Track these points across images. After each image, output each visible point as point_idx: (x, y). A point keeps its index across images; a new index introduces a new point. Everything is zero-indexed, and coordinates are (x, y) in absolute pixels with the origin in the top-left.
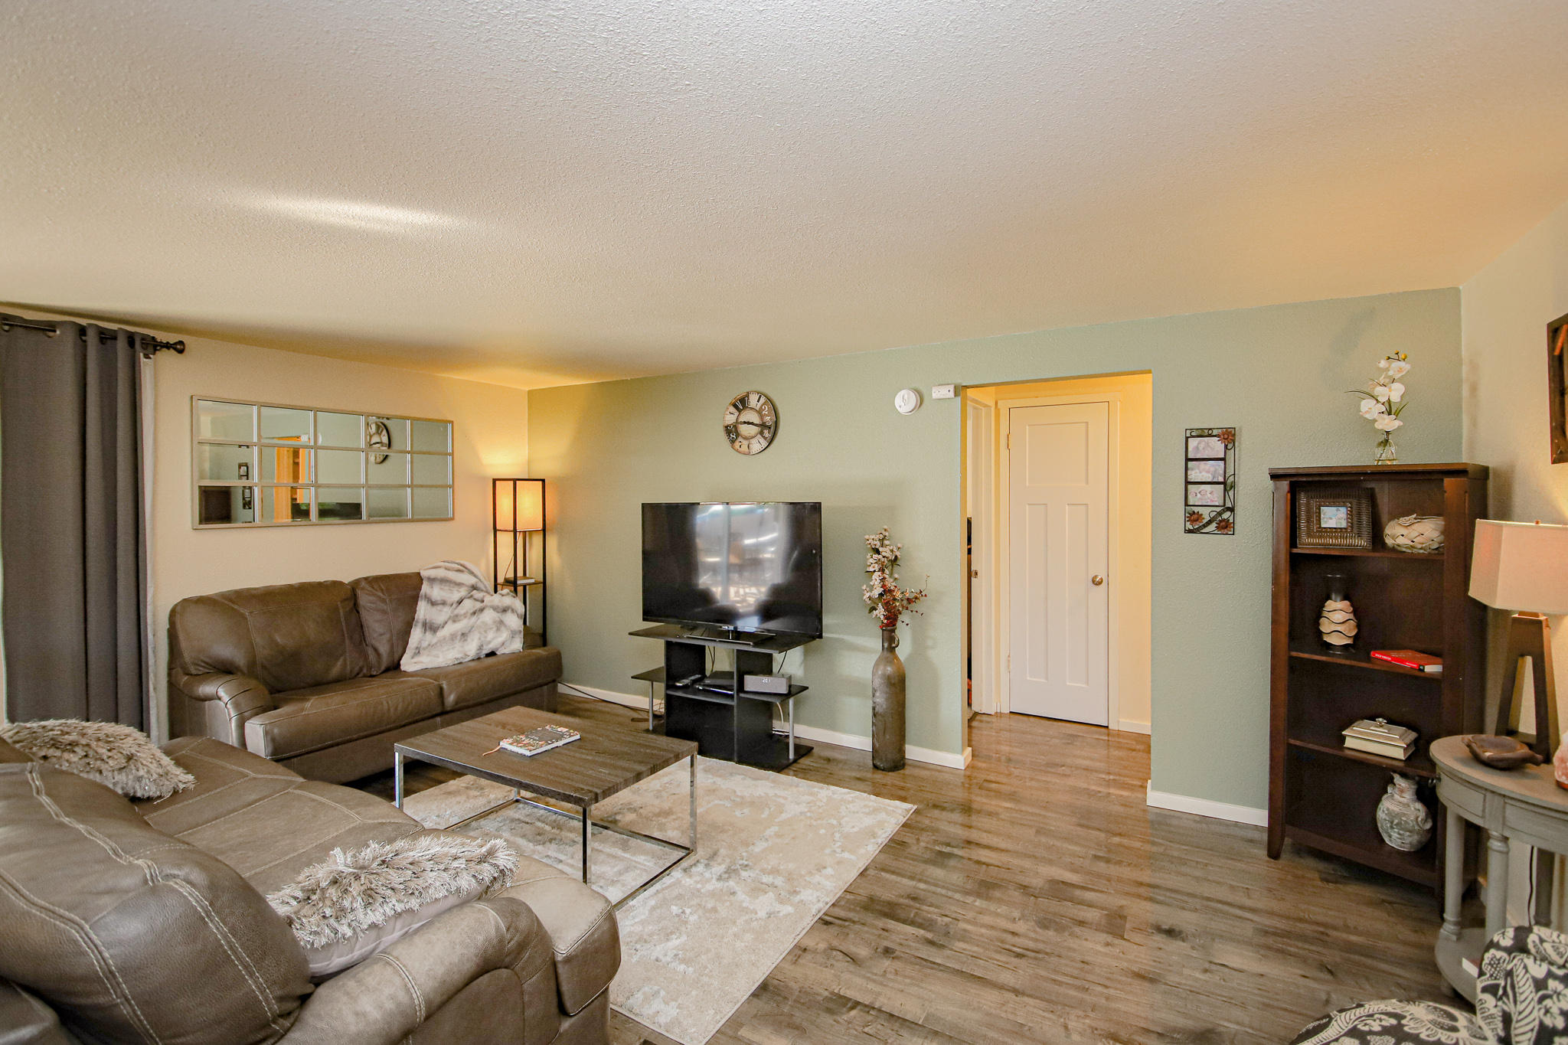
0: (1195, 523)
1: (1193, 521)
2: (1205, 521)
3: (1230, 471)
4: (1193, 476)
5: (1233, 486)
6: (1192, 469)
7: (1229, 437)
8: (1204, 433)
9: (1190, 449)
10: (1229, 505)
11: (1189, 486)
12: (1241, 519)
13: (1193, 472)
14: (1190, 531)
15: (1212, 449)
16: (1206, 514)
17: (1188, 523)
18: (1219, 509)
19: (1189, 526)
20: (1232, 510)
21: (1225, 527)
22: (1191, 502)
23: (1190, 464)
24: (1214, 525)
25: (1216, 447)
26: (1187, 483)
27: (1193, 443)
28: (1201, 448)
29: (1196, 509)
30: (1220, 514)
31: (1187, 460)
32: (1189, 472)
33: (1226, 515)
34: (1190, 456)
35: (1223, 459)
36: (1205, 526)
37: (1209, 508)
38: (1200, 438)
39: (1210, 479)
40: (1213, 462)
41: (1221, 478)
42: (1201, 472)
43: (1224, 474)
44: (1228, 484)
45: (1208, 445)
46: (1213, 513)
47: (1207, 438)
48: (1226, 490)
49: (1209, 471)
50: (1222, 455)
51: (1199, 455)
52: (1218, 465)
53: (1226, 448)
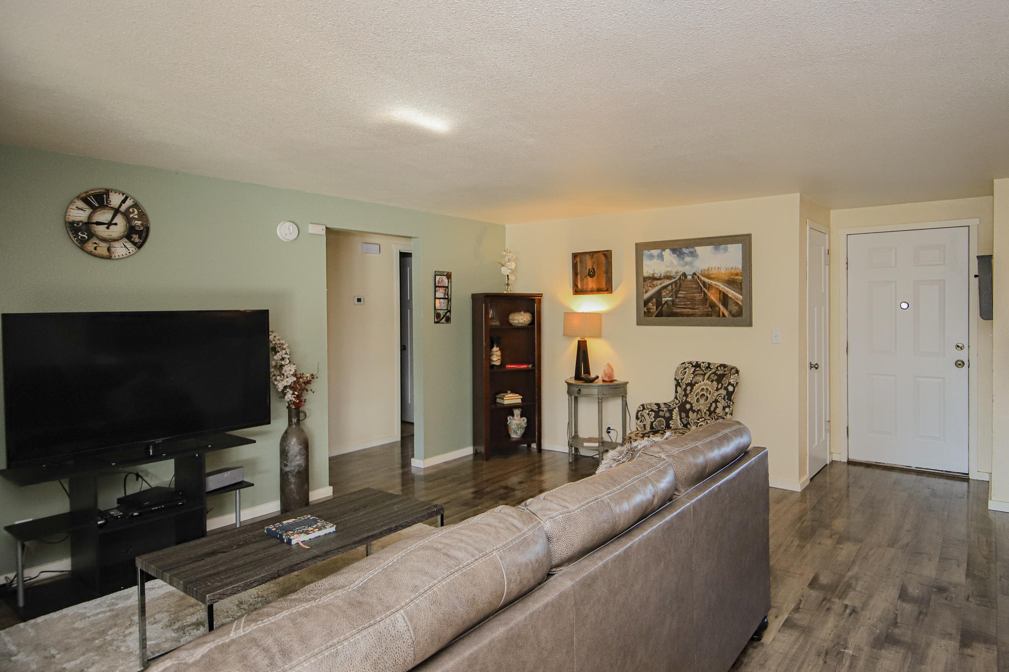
0: (438, 318)
2: (442, 317)
3: (449, 294)
4: (438, 295)
6: (438, 291)
7: (449, 276)
8: (441, 274)
9: (436, 281)
10: (449, 309)
11: (436, 300)
12: (453, 316)
14: (436, 322)
16: (442, 313)
18: (446, 311)
19: (436, 320)
20: (450, 311)
21: (448, 320)
22: (437, 308)
23: (437, 289)
24: (444, 319)
25: (445, 281)
26: (436, 298)
27: (436, 278)
28: (440, 281)
29: (439, 311)
30: (446, 313)
31: (436, 287)
32: (436, 293)
33: (448, 314)
34: (437, 285)
35: (447, 287)
36: (441, 320)
37: (443, 311)
38: (440, 276)
39: (443, 297)
40: (444, 288)
41: (447, 297)
42: (440, 294)
43: (448, 295)
44: (449, 300)
45: (442, 280)
46: (444, 314)
47: (442, 277)
48: (448, 302)
49: (443, 293)
50: (447, 285)
51: (439, 285)
52: (446, 290)
53: (448, 282)
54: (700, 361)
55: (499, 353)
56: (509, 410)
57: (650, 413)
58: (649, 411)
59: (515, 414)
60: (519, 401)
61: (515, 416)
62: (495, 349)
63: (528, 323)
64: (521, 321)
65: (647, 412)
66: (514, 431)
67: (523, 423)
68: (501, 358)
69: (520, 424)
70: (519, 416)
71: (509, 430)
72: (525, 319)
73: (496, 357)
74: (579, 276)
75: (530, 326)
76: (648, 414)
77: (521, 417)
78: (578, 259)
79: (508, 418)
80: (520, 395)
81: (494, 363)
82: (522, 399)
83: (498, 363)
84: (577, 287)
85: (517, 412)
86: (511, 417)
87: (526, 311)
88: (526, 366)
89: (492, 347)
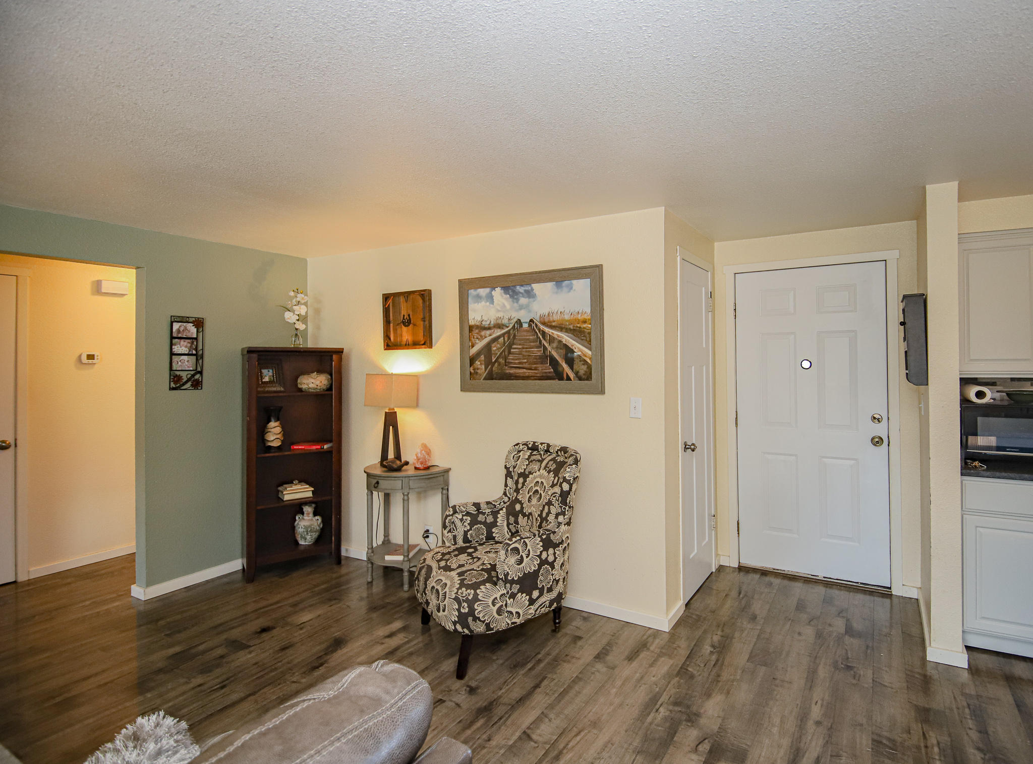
0: (176, 383)
1: (175, 383)
2: (184, 381)
3: (200, 347)
4: (176, 349)
5: (202, 357)
6: (175, 345)
7: (199, 324)
8: (183, 320)
9: (174, 330)
10: (199, 369)
11: (174, 357)
12: (207, 379)
13: (176, 347)
14: (171, 389)
15: (189, 331)
16: (184, 376)
17: (172, 383)
18: (192, 373)
19: (173, 385)
20: (201, 373)
21: (197, 385)
22: (174, 368)
23: (175, 341)
24: (189, 384)
25: (192, 330)
26: (172, 354)
27: (176, 326)
28: (181, 330)
29: (178, 373)
30: (193, 376)
31: (172, 338)
32: (173, 347)
33: (197, 376)
34: (175, 335)
35: (196, 339)
36: (183, 384)
37: (187, 373)
38: (180, 324)
39: (187, 352)
40: (189, 341)
41: (194, 352)
42: (181, 347)
43: (196, 349)
44: (198, 356)
45: (186, 328)
46: (189, 376)
47: (185, 324)
48: (197, 360)
49: (186, 347)
50: (195, 336)
51: (180, 335)
52: (193, 343)
53: (197, 331)
54: (539, 440)
55: (279, 430)
56: (298, 507)
57: (464, 518)
58: (463, 516)
59: (305, 512)
60: (310, 494)
61: (305, 515)
62: (273, 424)
63: (325, 388)
64: (311, 386)
65: (460, 516)
66: (302, 537)
67: (316, 524)
68: (284, 435)
69: (310, 526)
70: (311, 515)
71: (296, 535)
72: (318, 383)
73: (274, 434)
74: (391, 325)
75: (327, 392)
76: (461, 520)
77: (315, 514)
78: (390, 302)
79: (297, 518)
80: (311, 485)
81: (270, 444)
82: (313, 491)
83: (276, 444)
84: (390, 339)
85: (308, 509)
86: (301, 516)
87: (320, 372)
88: (319, 447)
89: (269, 421)
